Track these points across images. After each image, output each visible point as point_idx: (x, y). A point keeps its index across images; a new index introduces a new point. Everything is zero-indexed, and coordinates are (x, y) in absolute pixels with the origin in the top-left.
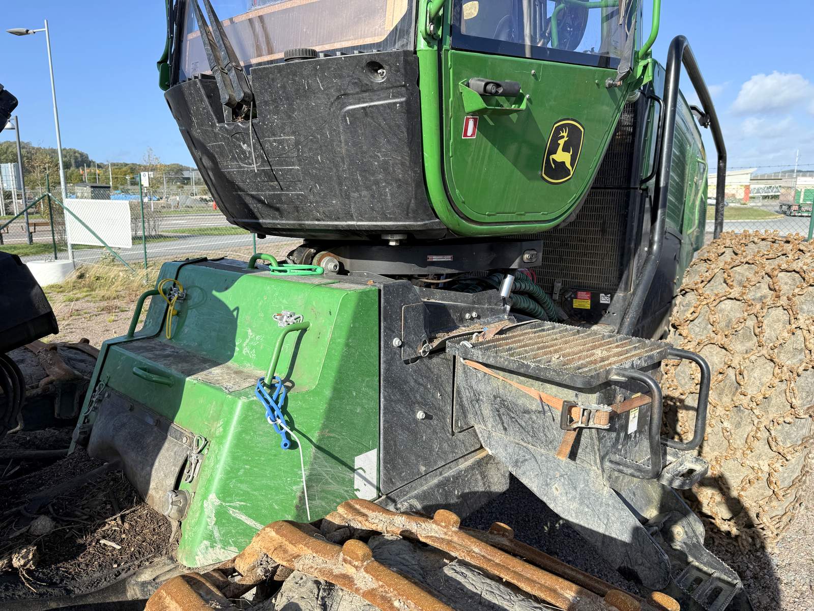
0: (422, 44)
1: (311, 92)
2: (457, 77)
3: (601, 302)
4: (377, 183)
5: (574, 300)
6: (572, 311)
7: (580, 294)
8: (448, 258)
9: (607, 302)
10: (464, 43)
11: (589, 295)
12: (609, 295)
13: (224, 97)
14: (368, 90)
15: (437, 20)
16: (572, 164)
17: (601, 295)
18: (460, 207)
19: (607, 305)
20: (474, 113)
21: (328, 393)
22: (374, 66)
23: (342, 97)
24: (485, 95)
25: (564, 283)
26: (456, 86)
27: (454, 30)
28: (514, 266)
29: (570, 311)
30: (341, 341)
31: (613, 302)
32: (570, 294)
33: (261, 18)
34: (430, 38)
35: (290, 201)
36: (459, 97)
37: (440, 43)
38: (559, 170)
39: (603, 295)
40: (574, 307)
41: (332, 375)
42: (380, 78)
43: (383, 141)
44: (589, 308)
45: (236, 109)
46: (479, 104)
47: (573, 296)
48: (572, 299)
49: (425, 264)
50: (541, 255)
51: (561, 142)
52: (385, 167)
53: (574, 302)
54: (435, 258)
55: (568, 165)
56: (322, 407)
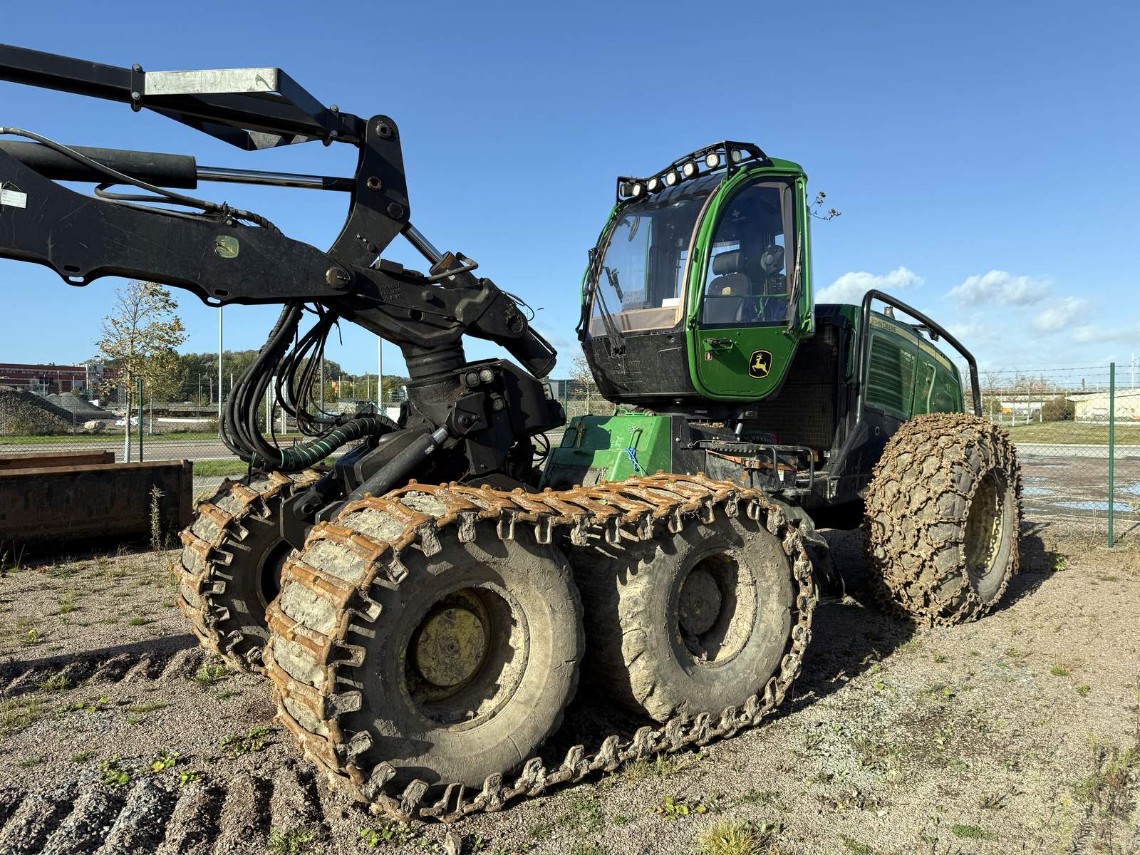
0: (687, 329)
1: (648, 346)
2: (702, 339)
3: (825, 456)
4: (671, 377)
8: (705, 412)
9: (827, 456)
10: (703, 326)
11: (817, 453)
12: (829, 452)
13: (613, 346)
14: (668, 345)
15: (692, 321)
16: (767, 369)
17: (824, 452)
18: (708, 388)
20: (709, 351)
21: (650, 453)
22: (670, 337)
23: (659, 347)
24: (712, 345)
26: (701, 342)
27: (700, 323)
28: (741, 417)
30: (656, 434)
31: (831, 455)
33: (627, 316)
34: (690, 327)
35: (636, 385)
36: (703, 347)
37: (694, 328)
38: (760, 372)
39: (826, 452)
41: (652, 447)
42: (672, 340)
43: (673, 362)
44: (817, 461)
45: (616, 351)
46: (711, 348)
49: (693, 415)
50: (756, 413)
51: (758, 360)
52: (674, 371)
54: (699, 412)
55: (764, 370)
56: (648, 458)
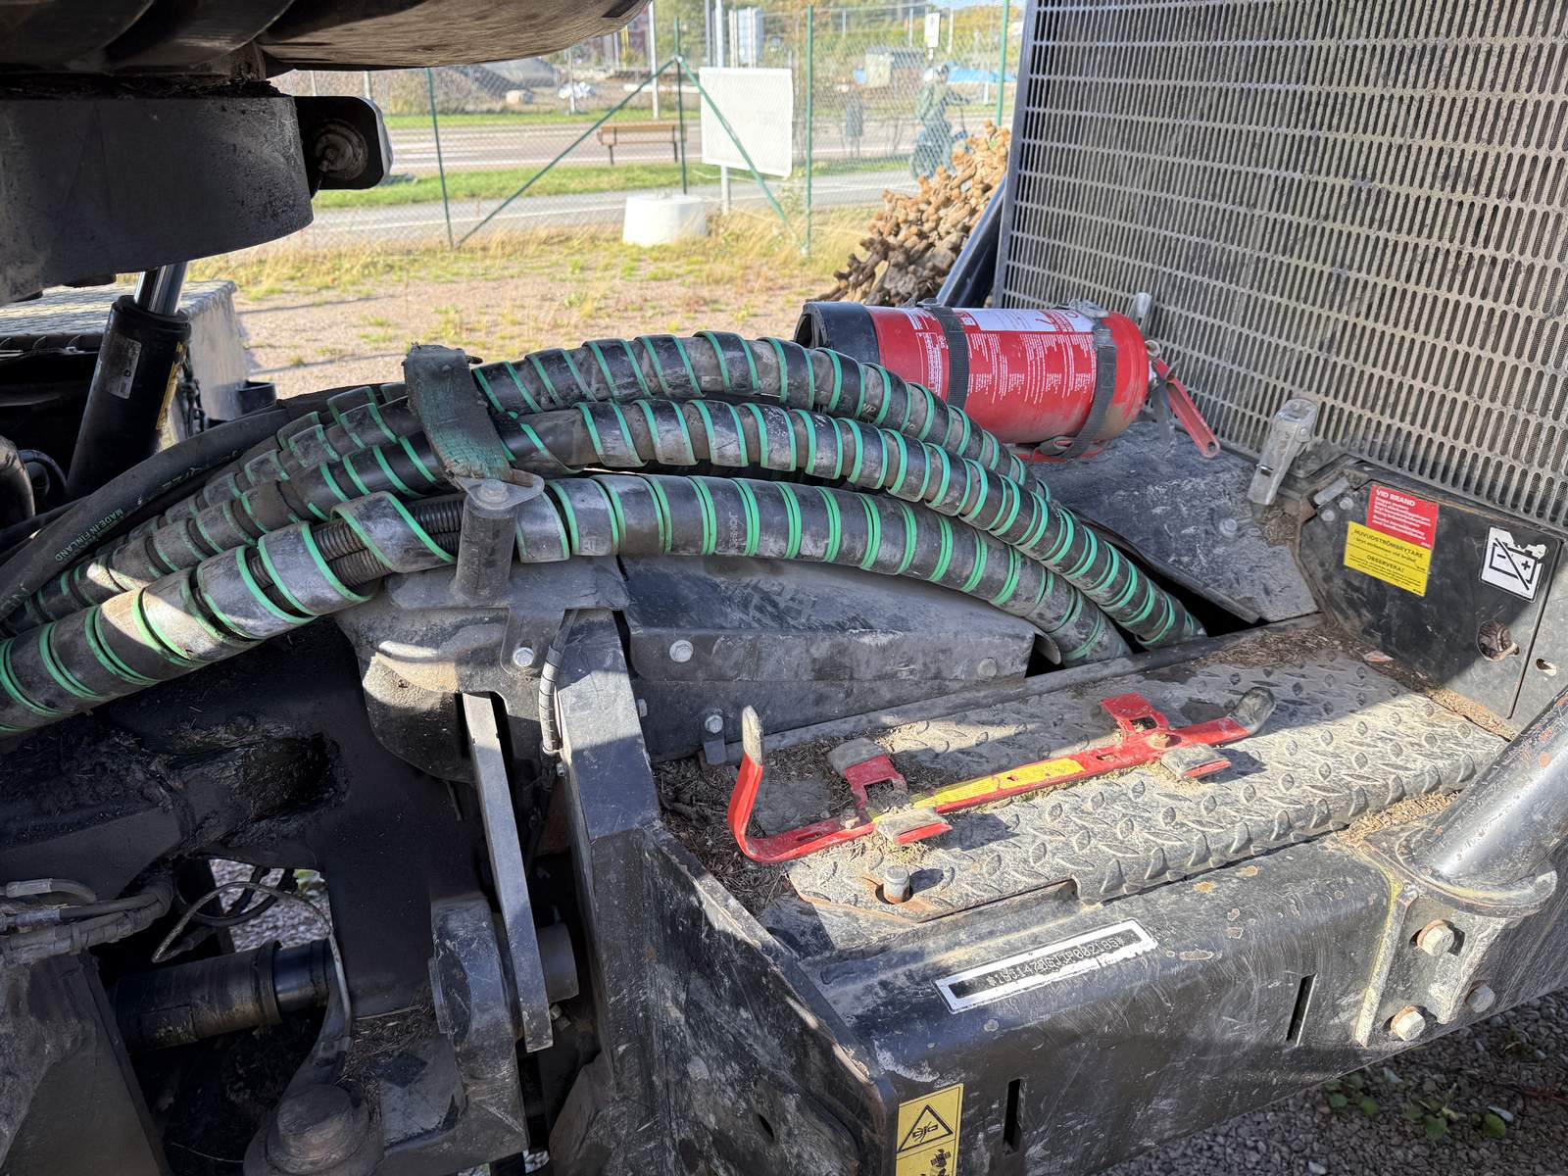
3: (1488, 575)
5: (1353, 526)
6: (1338, 582)
7: (1388, 502)
9: (1515, 587)
11: (1424, 521)
12: (1539, 550)
17: (1495, 534)
19: (1516, 605)
25: (1326, 418)
29: (1328, 578)
31: (1556, 594)
32: (1336, 490)
39: (1507, 538)
40: (1347, 562)
44: (1419, 588)
47: (1347, 503)
48: (1343, 517)
53: (1351, 538)
